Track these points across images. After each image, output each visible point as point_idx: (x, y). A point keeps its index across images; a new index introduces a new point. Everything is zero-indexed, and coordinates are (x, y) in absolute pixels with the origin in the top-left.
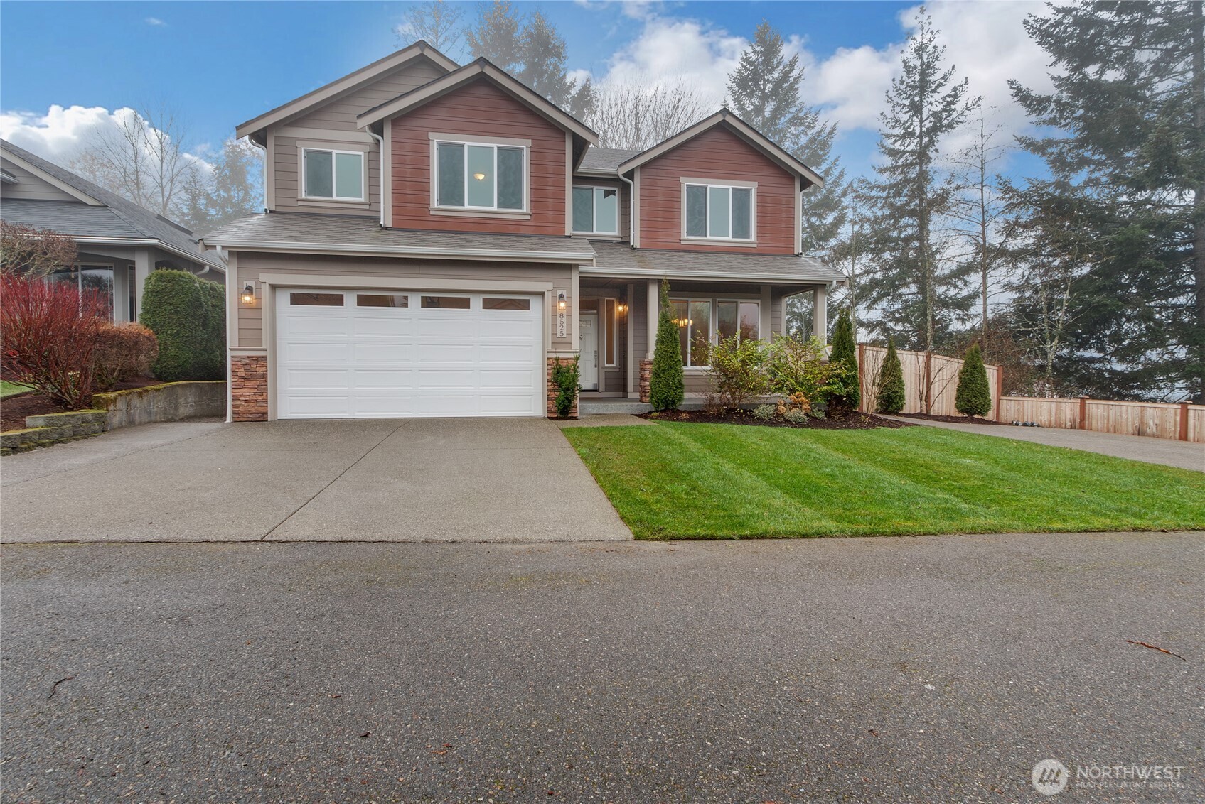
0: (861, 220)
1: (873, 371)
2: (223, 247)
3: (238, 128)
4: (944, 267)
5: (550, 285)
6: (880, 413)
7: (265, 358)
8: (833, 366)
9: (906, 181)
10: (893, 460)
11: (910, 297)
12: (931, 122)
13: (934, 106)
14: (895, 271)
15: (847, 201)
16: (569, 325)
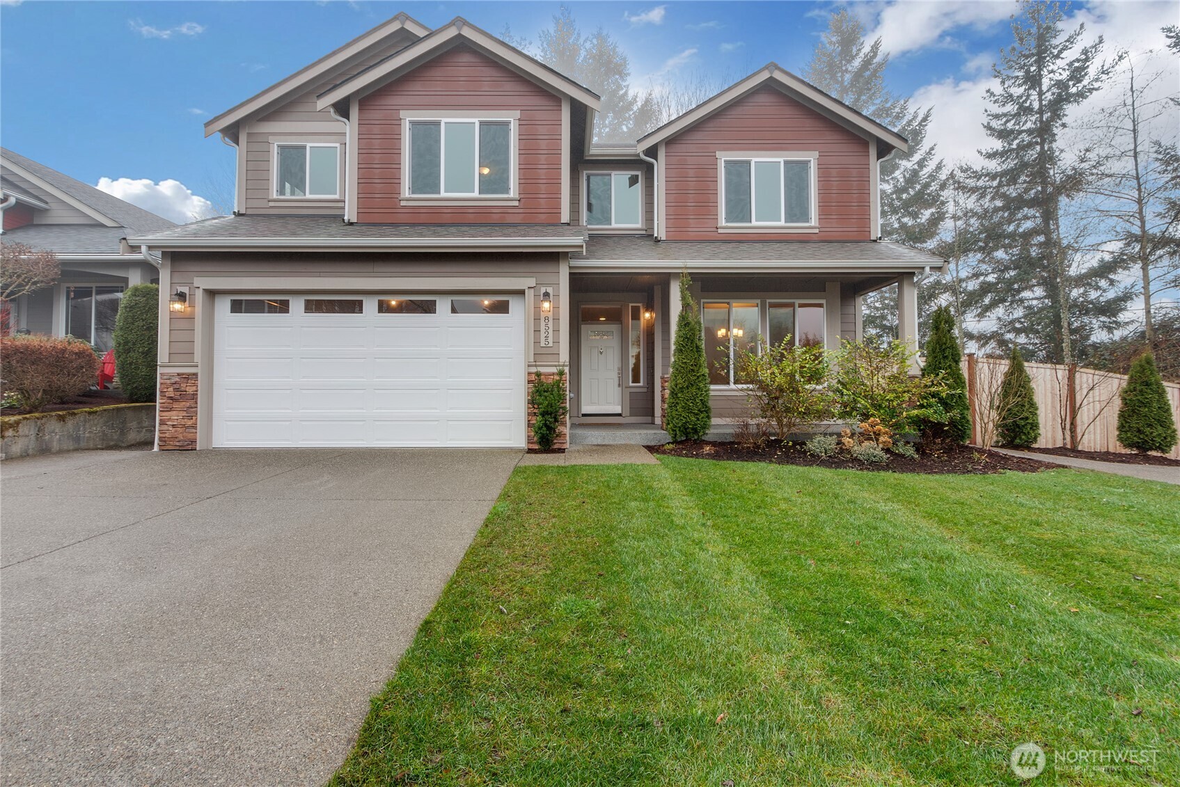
0: (965, 215)
1: (990, 388)
2: (150, 248)
3: (207, 124)
4: (1079, 264)
5: (531, 282)
6: (1003, 446)
7: (196, 375)
8: (927, 381)
9: (1024, 165)
10: (1039, 542)
11: (1035, 302)
12: (1053, 94)
13: (1057, 74)
14: (1012, 273)
15: (947, 194)
16: (556, 331)
